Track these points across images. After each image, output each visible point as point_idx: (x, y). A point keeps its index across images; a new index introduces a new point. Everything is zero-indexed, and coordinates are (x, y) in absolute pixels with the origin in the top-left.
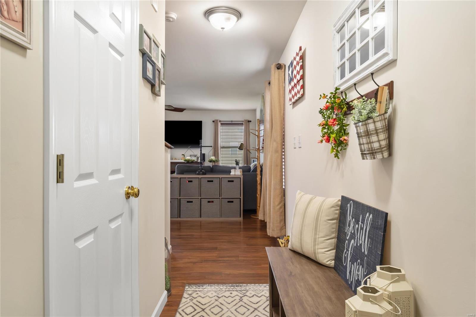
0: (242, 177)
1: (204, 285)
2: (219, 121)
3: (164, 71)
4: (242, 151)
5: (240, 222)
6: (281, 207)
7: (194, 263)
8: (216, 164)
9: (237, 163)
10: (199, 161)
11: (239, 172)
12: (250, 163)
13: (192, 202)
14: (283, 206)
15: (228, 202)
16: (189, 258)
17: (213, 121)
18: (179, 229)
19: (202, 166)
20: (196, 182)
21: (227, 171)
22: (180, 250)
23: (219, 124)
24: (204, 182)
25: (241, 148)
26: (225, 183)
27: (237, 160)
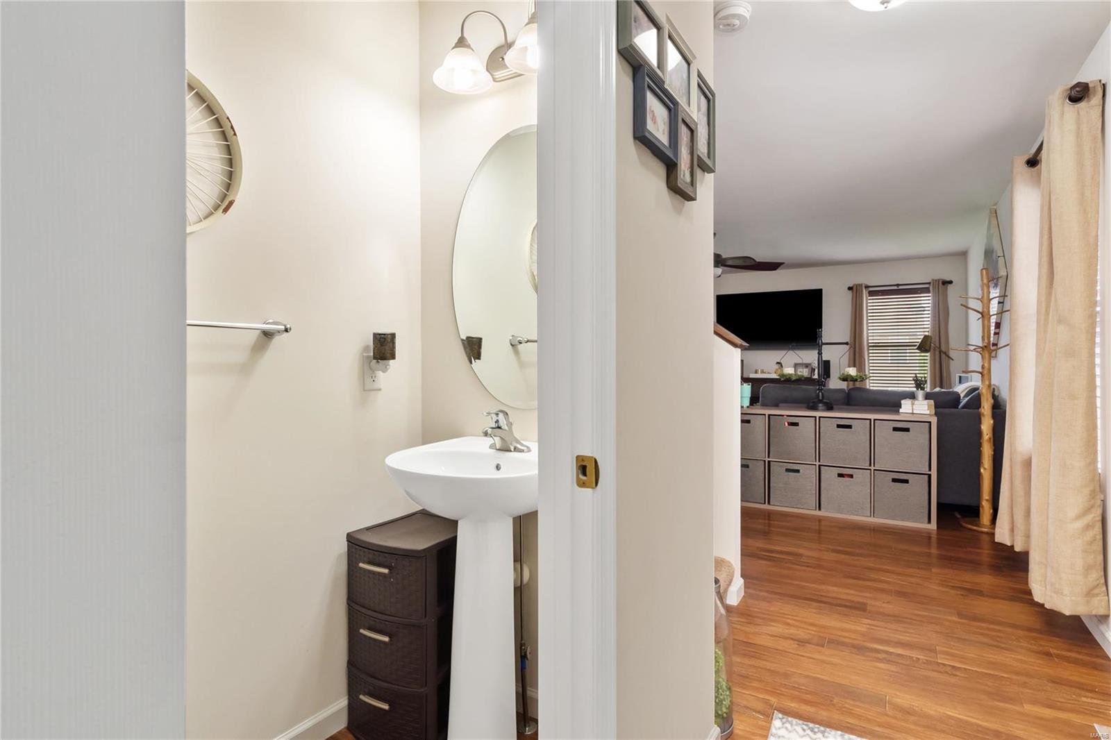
0: (934, 420)
1: (828, 730)
2: (864, 286)
3: (709, 135)
4: (927, 354)
5: (930, 538)
6: (1088, 527)
7: (802, 642)
8: (858, 384)
9: (919, 384)
10: (816, 376)
11: (927, 406)
12: (950, 384)
13: (798, 471)
14: (1099, 525)
15: (894, 480)
16: (788, 624)
17: (850, 288)
18: (766, 534)
19: (822, 389)
20: (807, 427)
21: (891, 403)
22: (766, 594)
23: (865, 293)
24: (829, 428)
25: (924, 346)
26: (884, 433)
27: (918, 375)
